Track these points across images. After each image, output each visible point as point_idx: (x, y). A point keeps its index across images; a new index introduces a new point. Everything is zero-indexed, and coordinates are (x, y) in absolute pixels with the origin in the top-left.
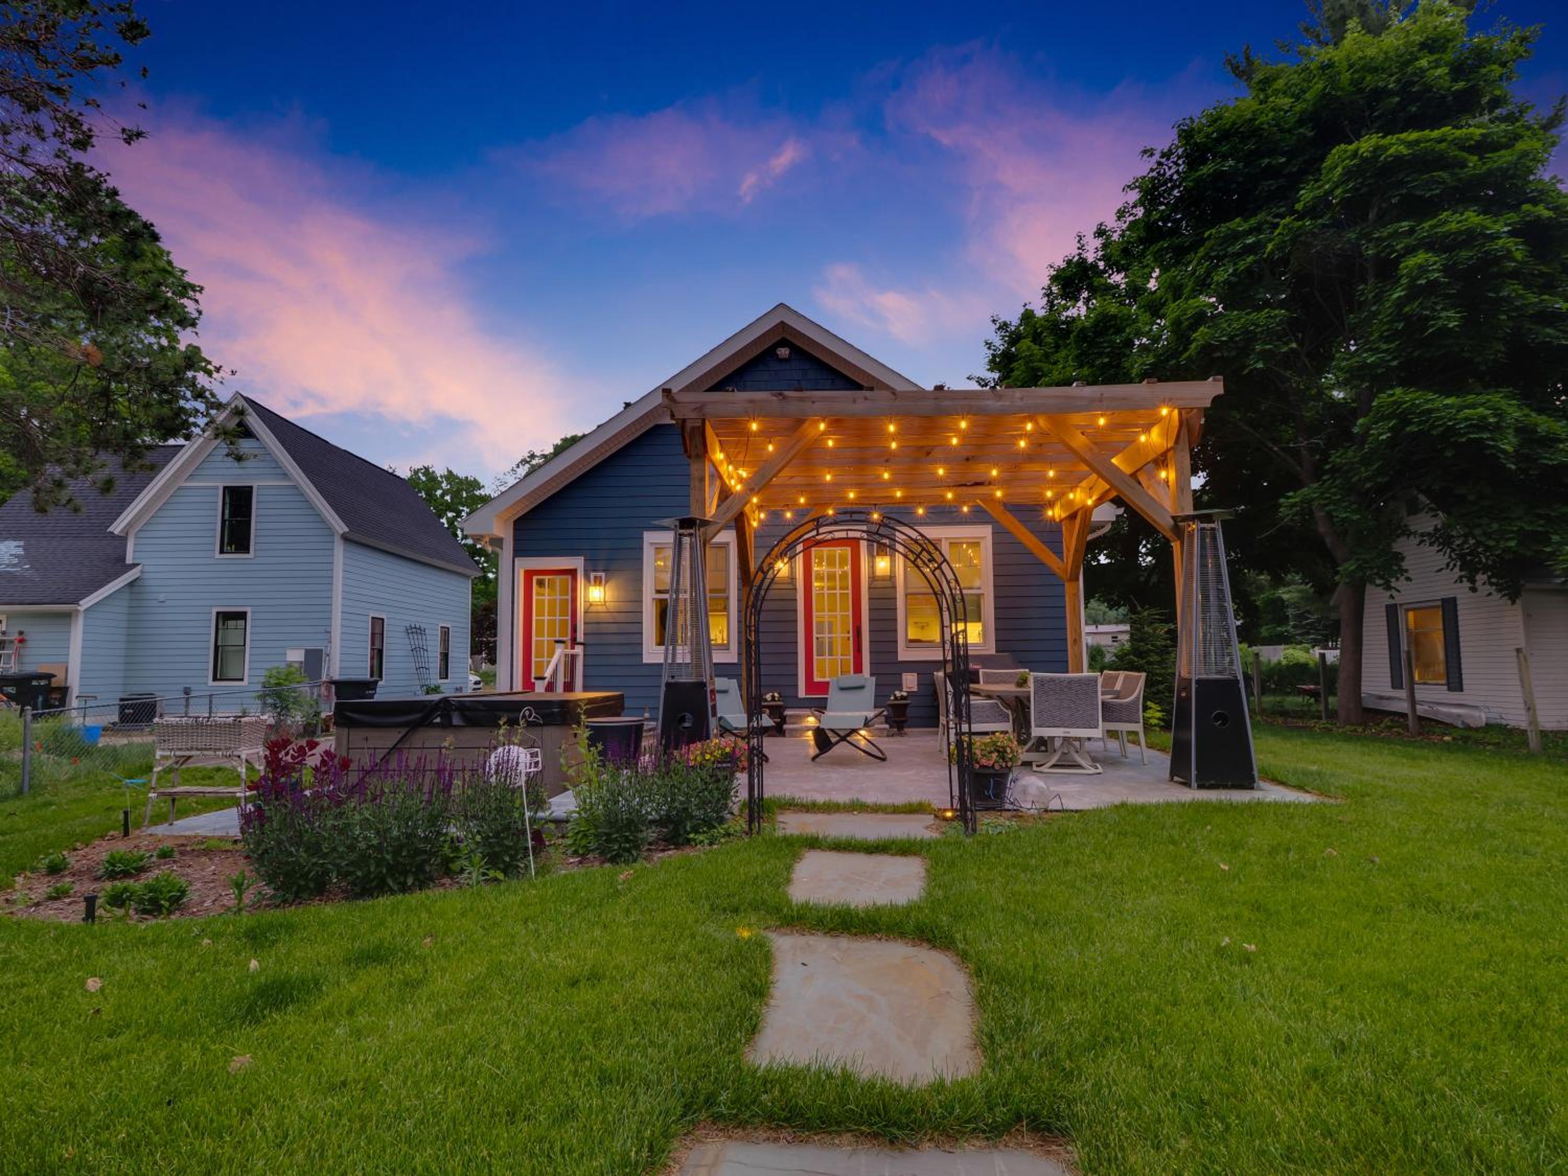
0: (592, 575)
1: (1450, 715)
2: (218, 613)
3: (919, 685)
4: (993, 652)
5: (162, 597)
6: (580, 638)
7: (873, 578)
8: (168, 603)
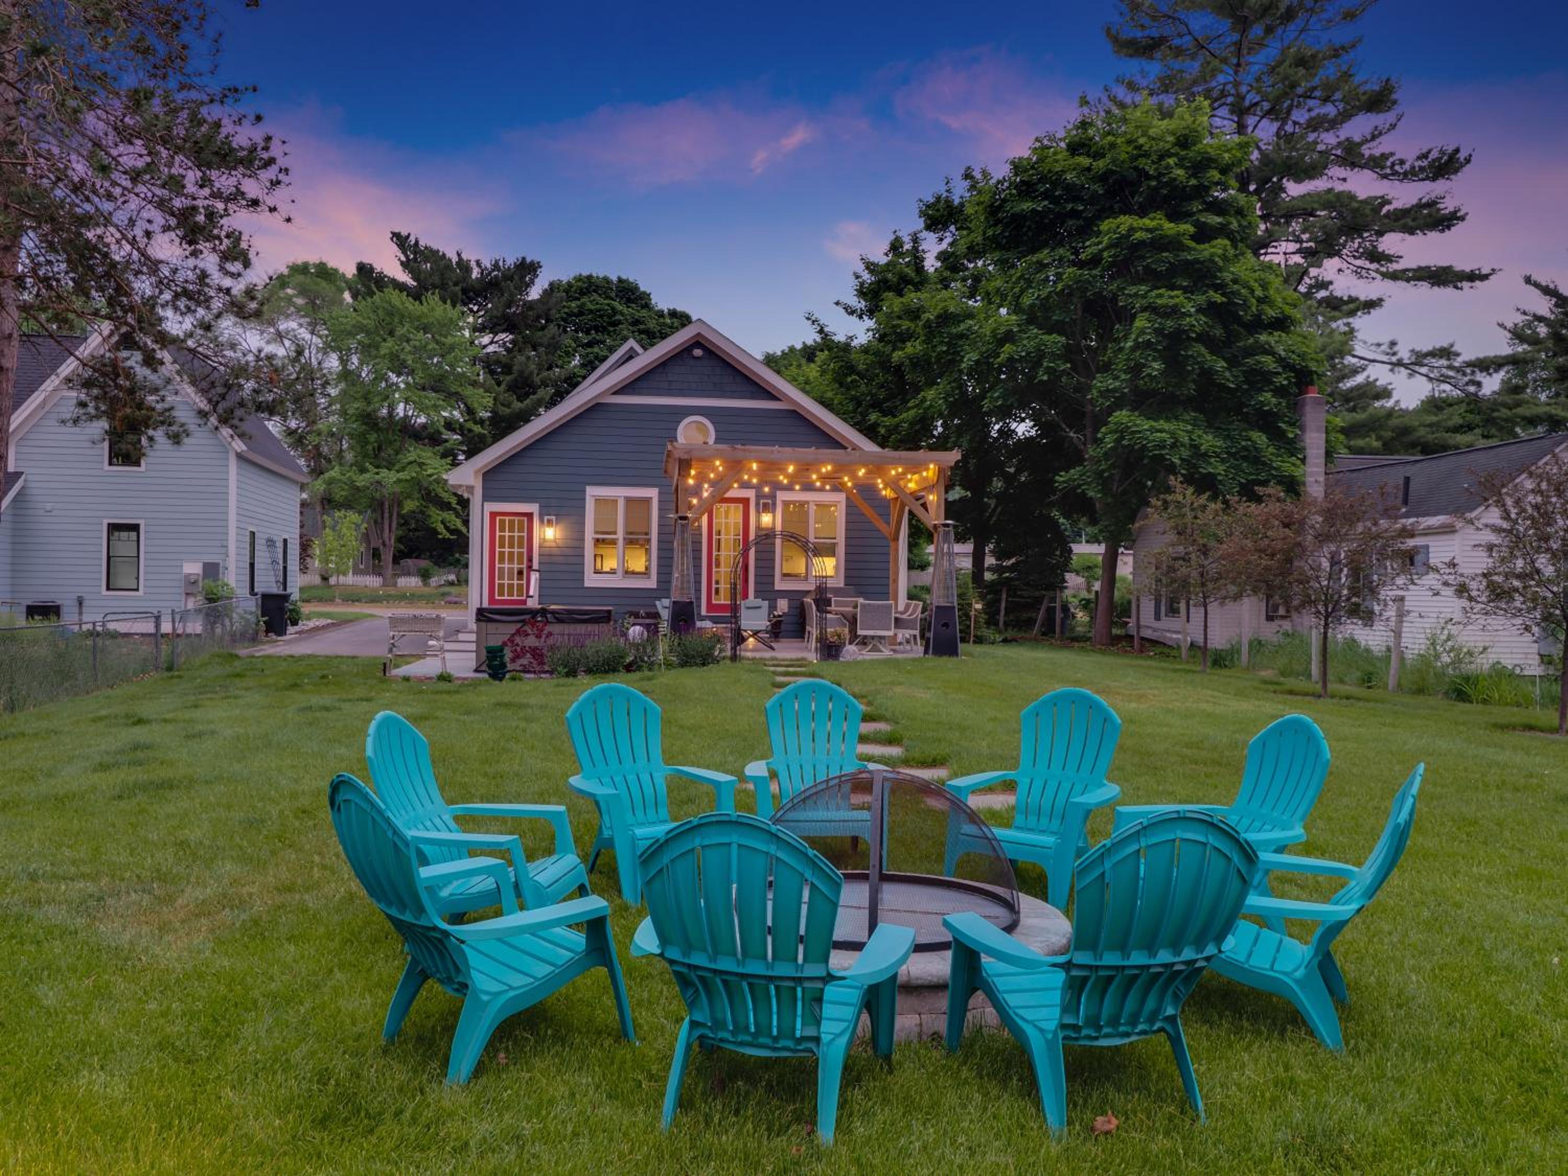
0: (546, 518)
1: (1171, 639)
2: (110, 524)
3: (789, 607)
4: (842, 585)
5: (49, 506)
6: (535, 565)
7: (758, 528)
8: (54, 513)
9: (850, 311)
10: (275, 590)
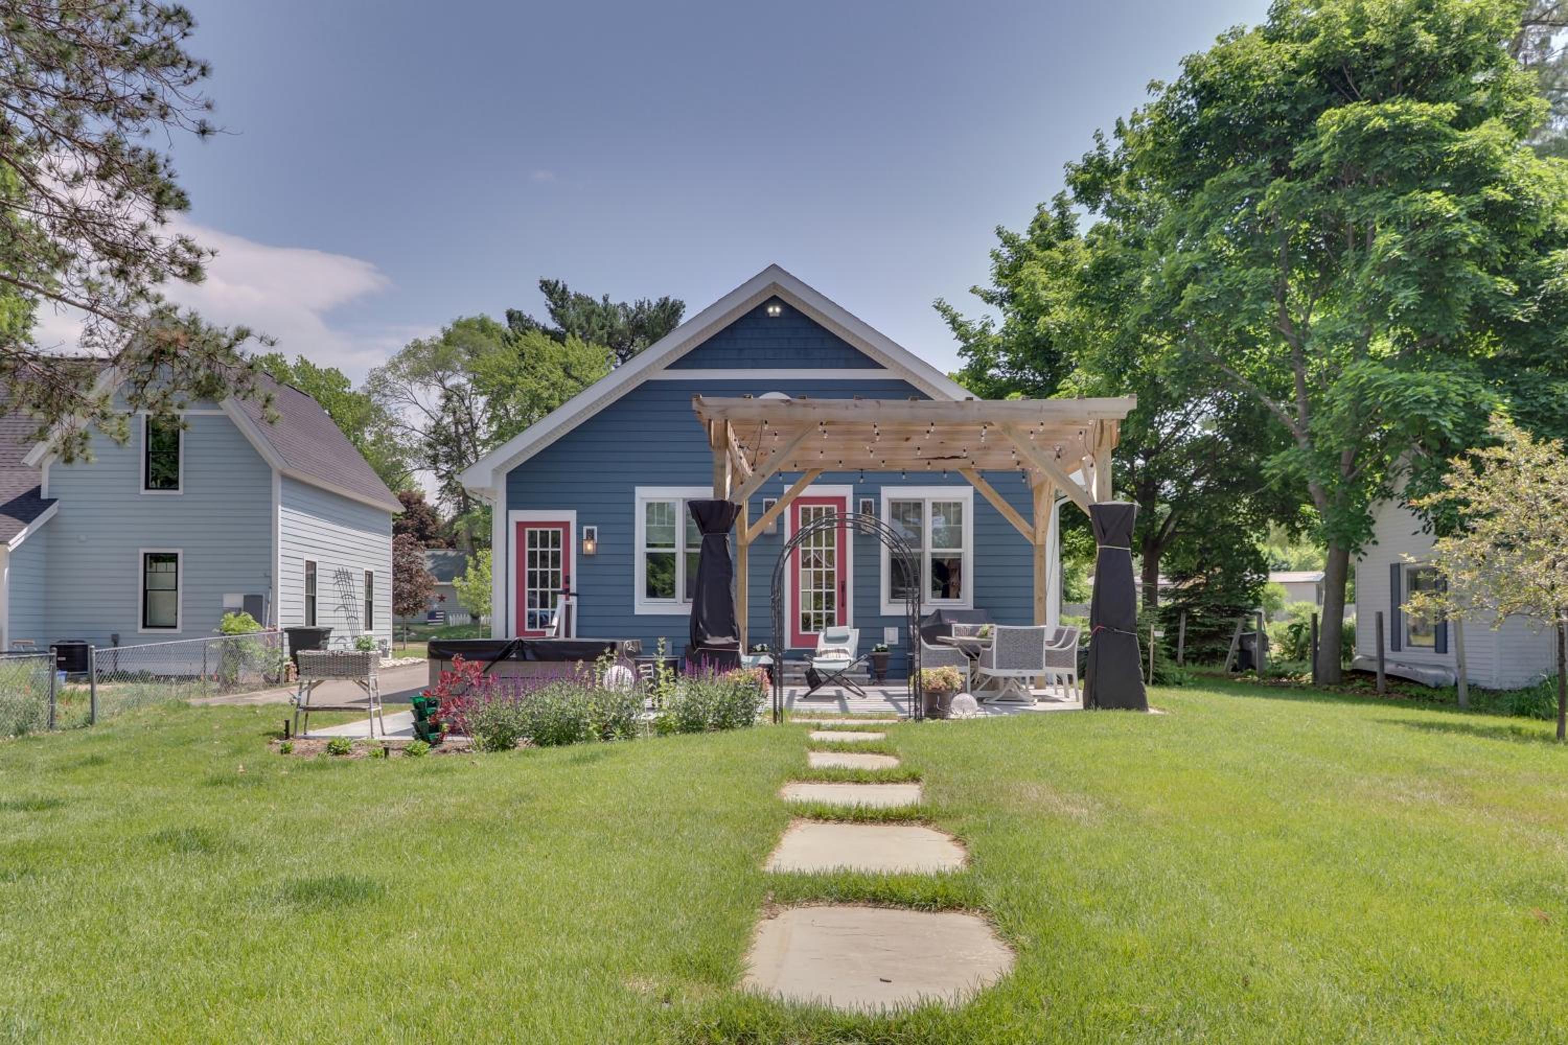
0: (586, 528)
2: (145, 555)
3: (900, 638)
4: (971, 608)
5: (82, 536)
6: (573, 588)
7: (858, 535)
8: (90, 543)
9: (989, 299)
10: (301, 622)
